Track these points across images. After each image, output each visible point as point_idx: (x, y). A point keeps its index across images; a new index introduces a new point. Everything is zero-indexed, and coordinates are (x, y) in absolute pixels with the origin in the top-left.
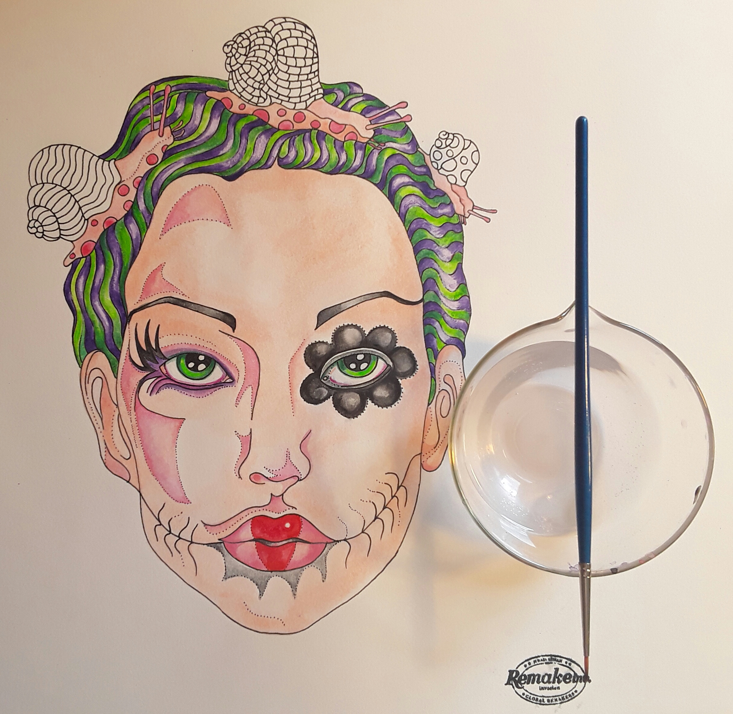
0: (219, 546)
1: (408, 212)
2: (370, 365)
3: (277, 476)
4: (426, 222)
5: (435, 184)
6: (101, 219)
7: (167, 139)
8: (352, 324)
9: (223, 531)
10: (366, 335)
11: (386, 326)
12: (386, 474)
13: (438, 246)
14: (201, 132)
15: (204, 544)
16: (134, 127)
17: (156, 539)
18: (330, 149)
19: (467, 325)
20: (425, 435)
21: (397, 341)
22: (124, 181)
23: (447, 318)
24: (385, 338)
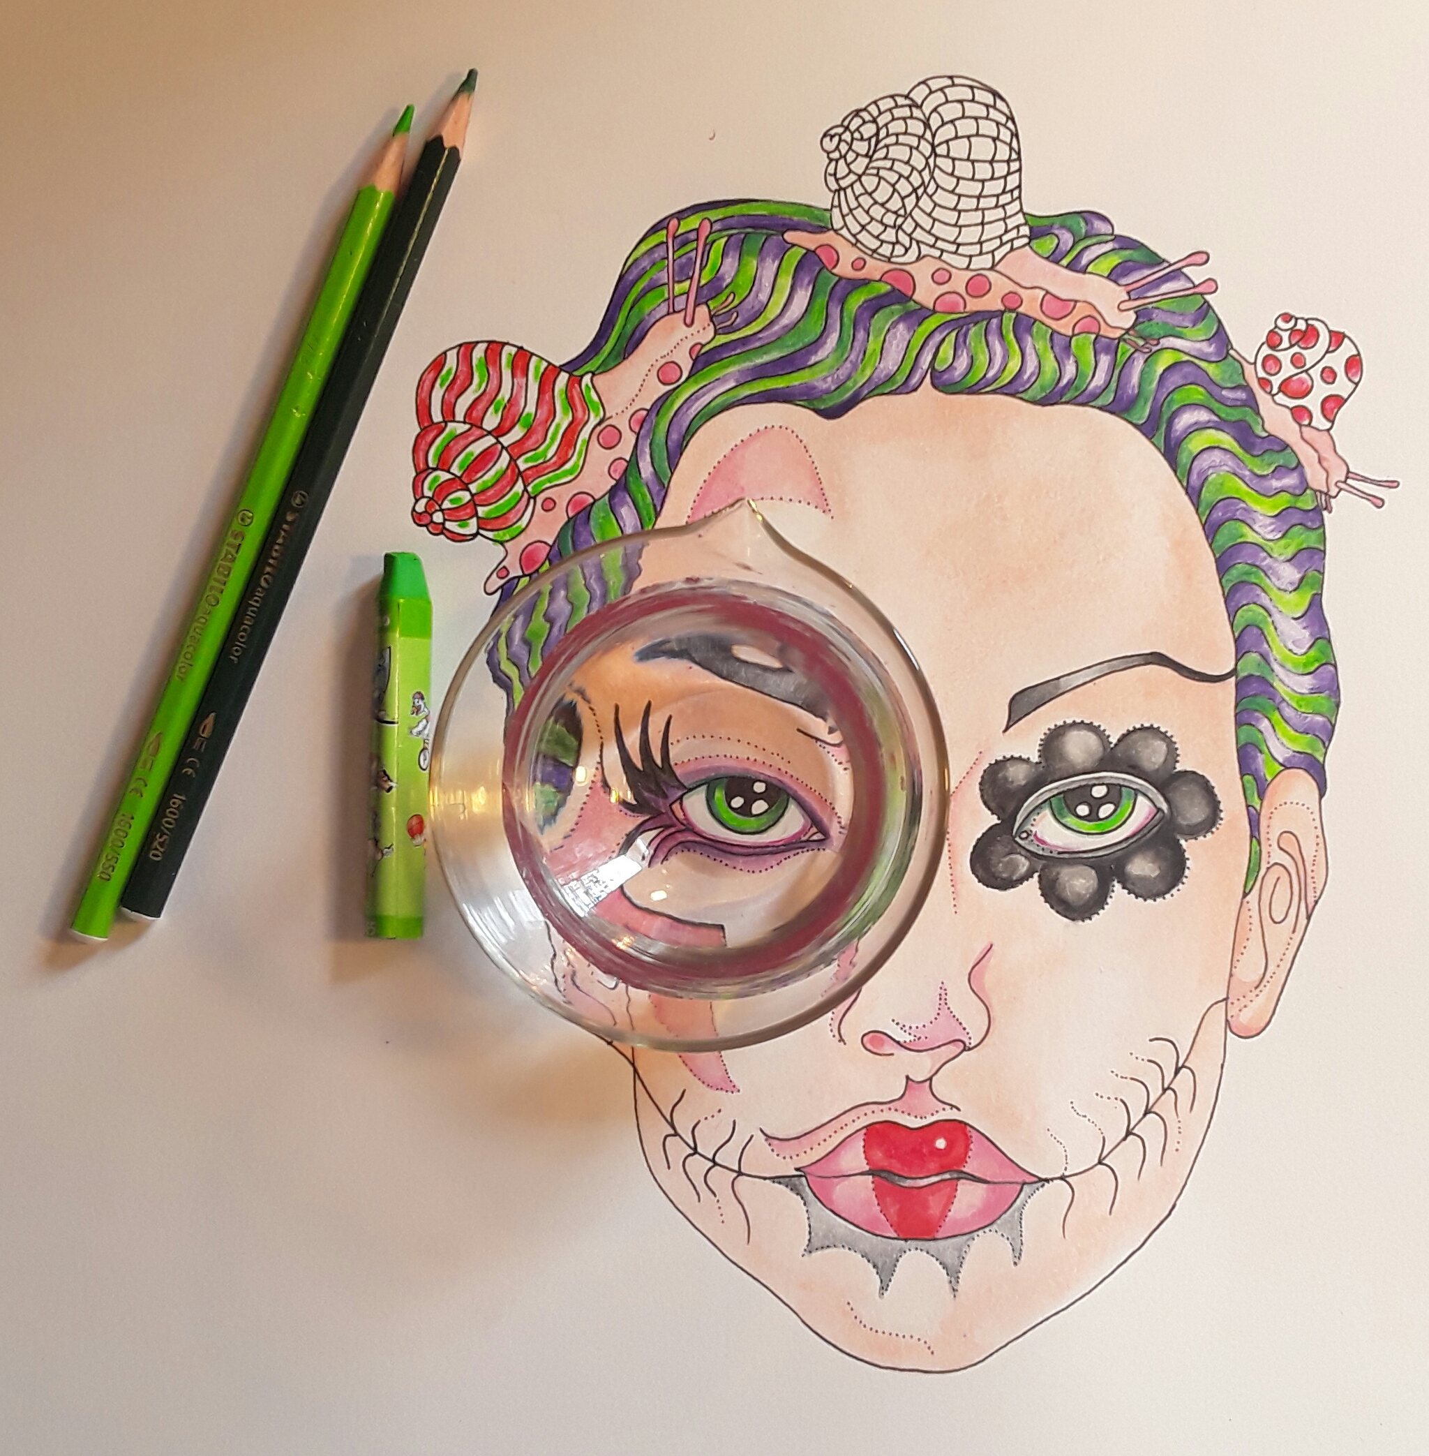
0: (797, 1183)
1: (1206, 485)
2: (1119, 810)
3: (919, 1038)
4: (1243, 505)
5: (1266, 426)
6: (562, 496)
7: (701, 331)
8: (1082, 722)
9: (805, 1152)
10: (1112, 746)
11: (1155, 726)
12: (1151, 1040)
13: (1271, 557)
14: (772, 317)
15: (765, 1178)
16: (632, 308)
17: (666, 1166)
18: (1040, 352)
19: (1330, 726)
20: (1235, 959)
21: (1178, 758)
22: (611, 417)
23: (1288, 712)
24: (1154, 751)
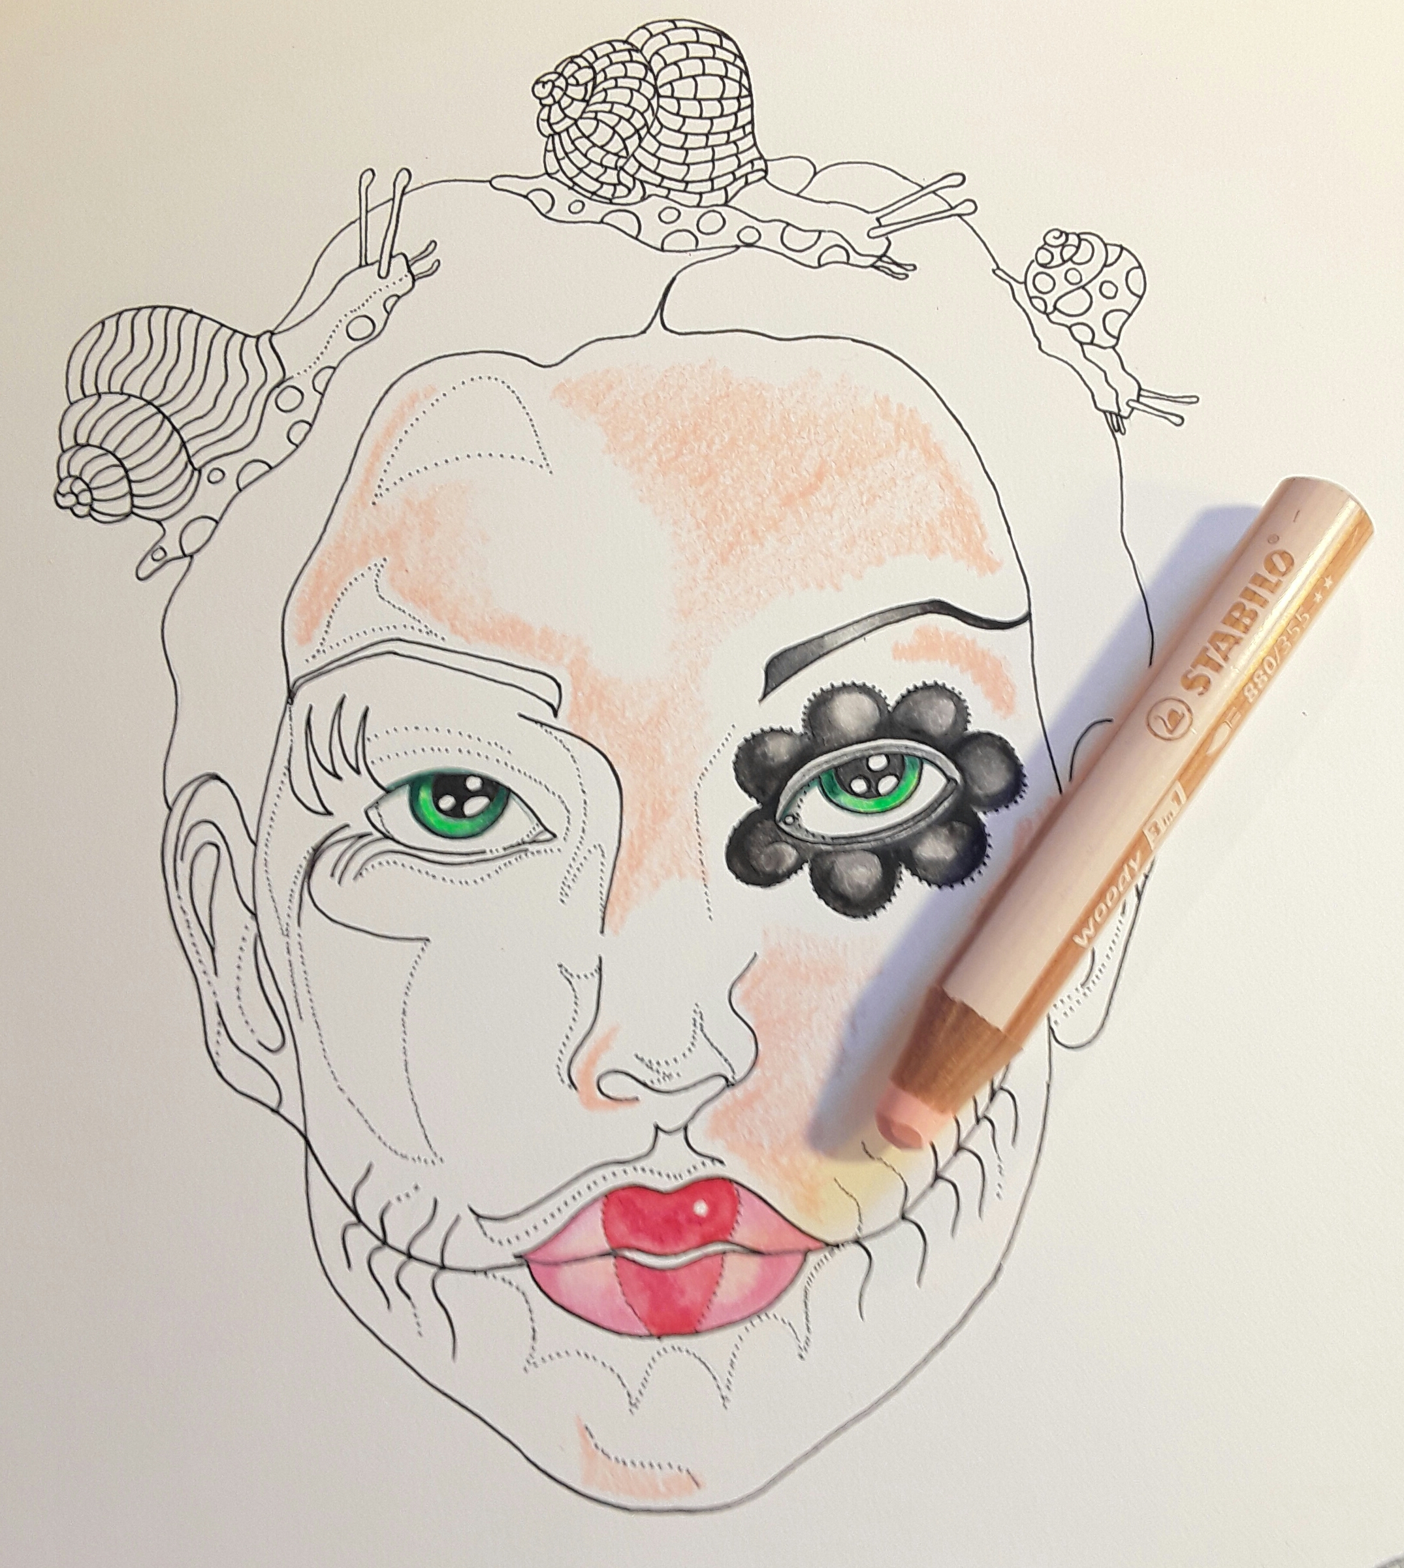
3: (669, 1077)
6: (233, 466)
7: (397, 282)
8: (853, 683)
9: (527, 1233)
10: (890, 709)
11: (940, 683)
15: (475, 1271)
17: (346, 1264)
21: (970, 718)
24: (940, 712)
